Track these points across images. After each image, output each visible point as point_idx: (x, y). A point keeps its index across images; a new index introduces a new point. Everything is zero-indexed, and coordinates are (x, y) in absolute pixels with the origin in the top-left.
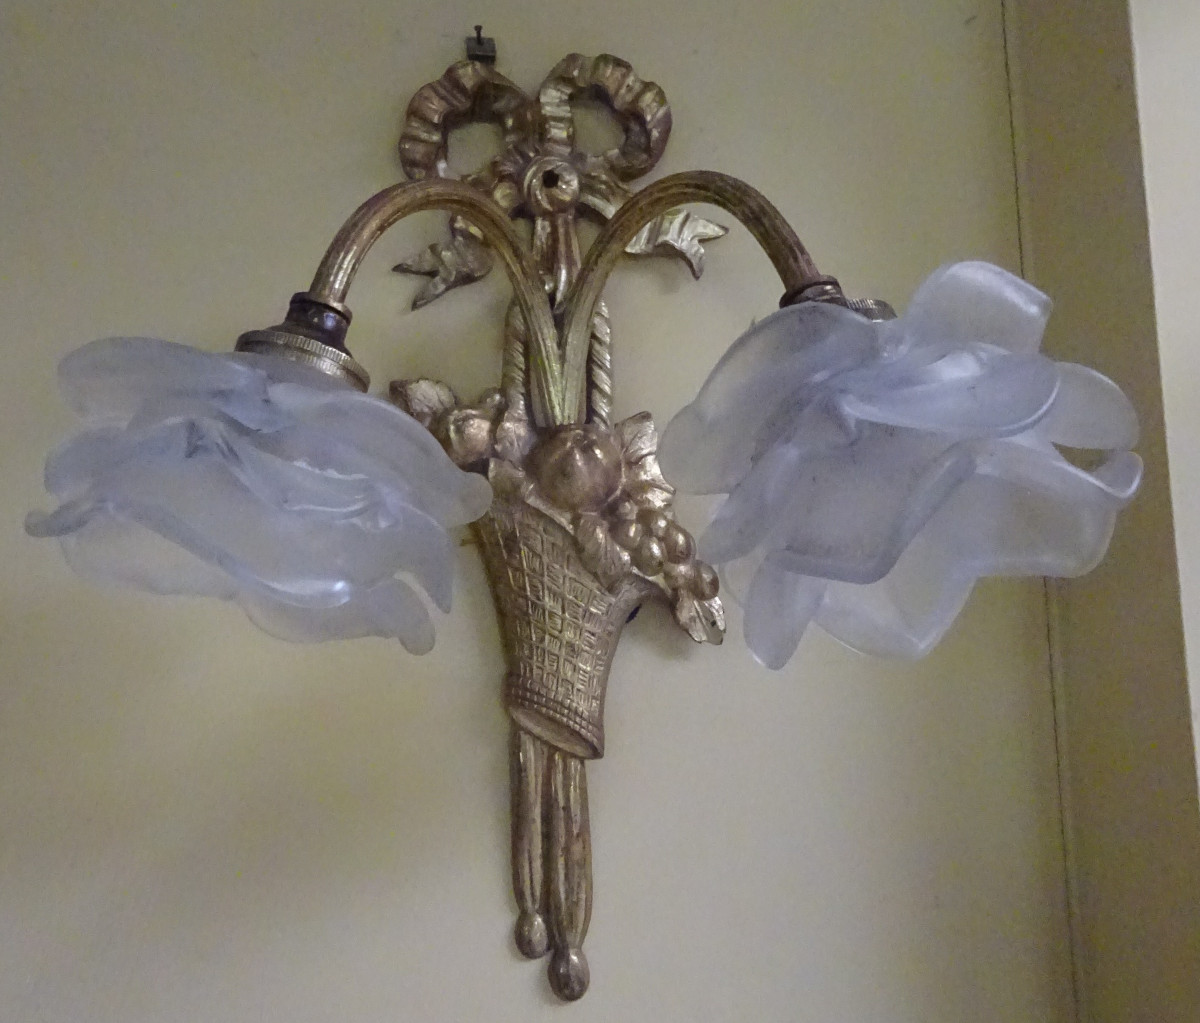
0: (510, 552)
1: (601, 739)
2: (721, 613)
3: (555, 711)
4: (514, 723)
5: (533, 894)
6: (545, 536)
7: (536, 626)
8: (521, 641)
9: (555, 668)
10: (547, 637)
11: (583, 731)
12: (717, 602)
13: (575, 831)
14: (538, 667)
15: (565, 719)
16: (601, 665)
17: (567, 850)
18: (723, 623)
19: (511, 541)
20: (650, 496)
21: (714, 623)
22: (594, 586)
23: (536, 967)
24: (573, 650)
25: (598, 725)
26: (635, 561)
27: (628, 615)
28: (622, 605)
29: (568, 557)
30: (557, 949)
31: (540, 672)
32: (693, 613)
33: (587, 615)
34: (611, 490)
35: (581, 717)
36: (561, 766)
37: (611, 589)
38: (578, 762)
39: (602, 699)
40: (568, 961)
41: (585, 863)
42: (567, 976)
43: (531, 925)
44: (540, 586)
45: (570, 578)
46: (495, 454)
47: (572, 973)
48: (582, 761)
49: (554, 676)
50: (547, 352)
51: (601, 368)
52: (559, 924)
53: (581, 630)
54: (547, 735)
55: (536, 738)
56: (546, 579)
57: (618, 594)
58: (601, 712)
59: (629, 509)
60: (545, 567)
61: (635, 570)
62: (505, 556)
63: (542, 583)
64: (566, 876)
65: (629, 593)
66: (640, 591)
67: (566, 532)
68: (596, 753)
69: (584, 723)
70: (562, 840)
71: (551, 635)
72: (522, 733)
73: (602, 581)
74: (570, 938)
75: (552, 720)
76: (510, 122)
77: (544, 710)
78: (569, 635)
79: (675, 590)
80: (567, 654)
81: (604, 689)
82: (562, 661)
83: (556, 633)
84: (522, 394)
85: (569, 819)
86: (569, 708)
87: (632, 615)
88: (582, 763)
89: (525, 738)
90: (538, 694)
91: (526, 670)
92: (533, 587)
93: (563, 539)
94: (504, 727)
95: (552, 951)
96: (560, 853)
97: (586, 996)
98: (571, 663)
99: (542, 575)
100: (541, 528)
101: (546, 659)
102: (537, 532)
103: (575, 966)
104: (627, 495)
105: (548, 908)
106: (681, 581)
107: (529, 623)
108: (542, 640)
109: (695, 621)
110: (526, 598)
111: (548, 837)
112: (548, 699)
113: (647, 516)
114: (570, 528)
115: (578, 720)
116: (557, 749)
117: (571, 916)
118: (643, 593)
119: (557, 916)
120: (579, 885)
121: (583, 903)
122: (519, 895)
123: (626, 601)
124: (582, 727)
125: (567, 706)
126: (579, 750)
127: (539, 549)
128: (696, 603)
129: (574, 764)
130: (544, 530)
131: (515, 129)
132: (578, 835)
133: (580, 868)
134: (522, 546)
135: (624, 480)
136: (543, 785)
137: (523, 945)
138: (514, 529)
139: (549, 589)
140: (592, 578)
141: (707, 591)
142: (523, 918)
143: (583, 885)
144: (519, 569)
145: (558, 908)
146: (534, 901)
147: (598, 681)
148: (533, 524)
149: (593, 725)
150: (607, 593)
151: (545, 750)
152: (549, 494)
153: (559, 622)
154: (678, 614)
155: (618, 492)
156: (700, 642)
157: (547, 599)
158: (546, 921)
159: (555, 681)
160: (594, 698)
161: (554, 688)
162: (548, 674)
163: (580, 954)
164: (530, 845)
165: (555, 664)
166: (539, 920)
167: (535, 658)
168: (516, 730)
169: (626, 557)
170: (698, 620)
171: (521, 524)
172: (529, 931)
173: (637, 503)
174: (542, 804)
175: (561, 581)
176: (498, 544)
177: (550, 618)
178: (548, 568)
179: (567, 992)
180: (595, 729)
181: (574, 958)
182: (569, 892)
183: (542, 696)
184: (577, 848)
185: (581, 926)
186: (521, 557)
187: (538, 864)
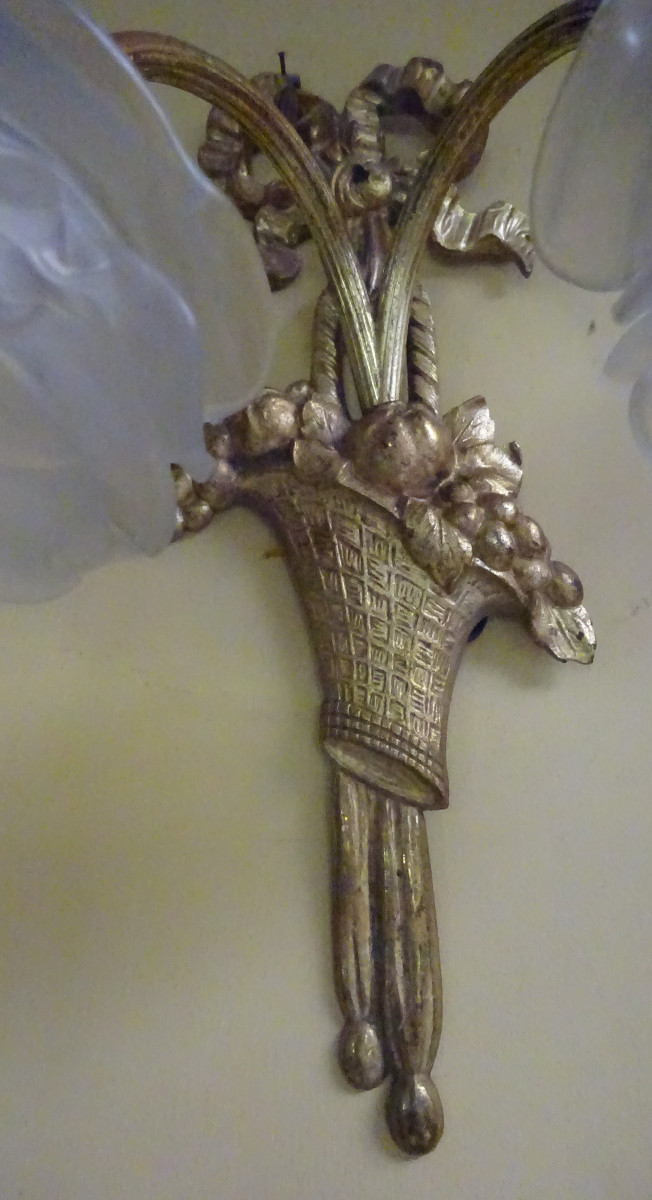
0: (321, 551)
1: (444, 778)
2: (589, 623)
3: (383, 741)
4: (332, 762)
5: (361, 993)
6: (364, 527)
7: (356, 638)
8: (336, 657)
9: (380, 688)
10: (370, 649)
11: (422, 768)
12: (581, 611)
13: (415, 903)
14: (359, 687)
15: (396, 752)
16: (440, 686)
17: (405, 929)
18: (593, 637)
19: (322, 535)
20: (491, 482)
21: (581, 636)
22: (428, 586)
23: (367, 1102)
24: (404, 665)
25: (440, 760)
26: (476, 551)
27: (471, 628)
28: (464, 612)
29: (394, 550)
30: (398, 1075)
31: (362, 693)
32: (554, 624)
33: (420, 620)
34: (442, 474)
35: (417, 749)
36: (393, 817)
37: (448, 588)
38: (415, 811)
39: (443, 729)
40: (413, 1091)
41: (431, 947)
42: (412, 1115)
43: (360, 1041)
44: (360, 589)
45: (397, 576)
46: (301, 436)
47: (420, 1111)
48: (421, 809)
49: (380, 697)
50: (361, 324)
51: (423, 353)
52: (399, 1035)
53: (413, 640)
54: (375, 775)
55: (360, 780)
56: (366, 578)
57: (458, 595)
58: (443, 746)
59: (468, 494)
60: (366, 566)
61: (479, 563)
62: (316, 557)
63: (362, 583)
64: (406, 969)
65: (472, 597)
66: (486, 594)
67: (391, 515)
68: (440, 800)
69: (422, 757)
70: (398, 918)
71: (374, 646)
72: (342, 775)
73: (438, 576)
74: (414, 1060)
75: (380, 753)
76: (315, 133)
77: (368, 740)
78: (397, 644)
79: (530, 592)
80: (396, 669)
81: (445, 718)
82: (389, 679)
83: (379, 644)
84: (334, 380)
85: (406, 889)
86: (400, 737)
87: (477, 630)
88: (421, 814)
89: (345, 780)
90: (361, 720)
91: (344, 692)
92: (350, 588)
93: (387, 527)
94: (319, 769)
95: (389, 1078)
96: (396, 934)
97: (440, 1148)
98: (401, 680)
99: (362, 573)
100: (358, 517)
101: (370, 678)
102: (353, 521)
103: (423, 1101)
104: (463, 479)
105: (384, 1012)
106: (536, 582)
107: (346, 635)
108: (365, 652)
109: (556, 634)
110: (343, 603)
111: (379, 915)
112: (374, 726)
113: (489, 501)
114: (394, 511)
115: (414, 752)
116: (388, 794)
117: (414, 1024)
118: (489, 598)
119: (395, 1027)
120: (424, 980)
121: (430, 1008)
122: (342, 996)
123: (468, 606)
124: (419, 761)
125: (398, 734)
126: (416, 794)
127: (356, 540)
128: (556, 613)
129: (411, 816)
130: (364, 519)
131: (322, 137)
132: (421, 908)
133: (423, 954)
134: (335, 540)
135: (457, 466)
136: (370, 842)
137: (349, 1069)
138: (326, 520)
139: (370, 590)
140: (424, 573)
141: (571, 597)
142: (348, 1031)
143: (430, 981)
144: (333, 569)
145: (398, 1016)
146: (362, 1004)
147: (438, 704)
148: (348, 512)
149: (435, 761)
150: (443, 594)
151: (372, 797)
152: (368, 473)
153: (385, 630)
154: (535, 624)
155: (451, 478)
156: (564, 661)
157: (368, 602)
158: (382, 1034)
159: (382, 704)
160: (433, 725)
161: (381, 712)
162: (373, 695)
163: (429, 1083)
164: (355, 924)
165: (382, 683)
166: (370, 1032)
167: (355, 676)
168: (334, 771)
169: (466, 546)
170: (559, 633)
171: (334, 514)
172: (357, 1050)
173: (475, 488)
174: (370, 867)
175: (386, 579)
176: (307, 543)
177: (373, 626)
178: (369, 565)
179: (413, 1140)
180: (436, 765)
181: (422, 1090)
182: (410, 992)
183: (365, 722)
184: (418, 929)
185: (428, 1042)
186: (335, 553)
187: (366, 951)
